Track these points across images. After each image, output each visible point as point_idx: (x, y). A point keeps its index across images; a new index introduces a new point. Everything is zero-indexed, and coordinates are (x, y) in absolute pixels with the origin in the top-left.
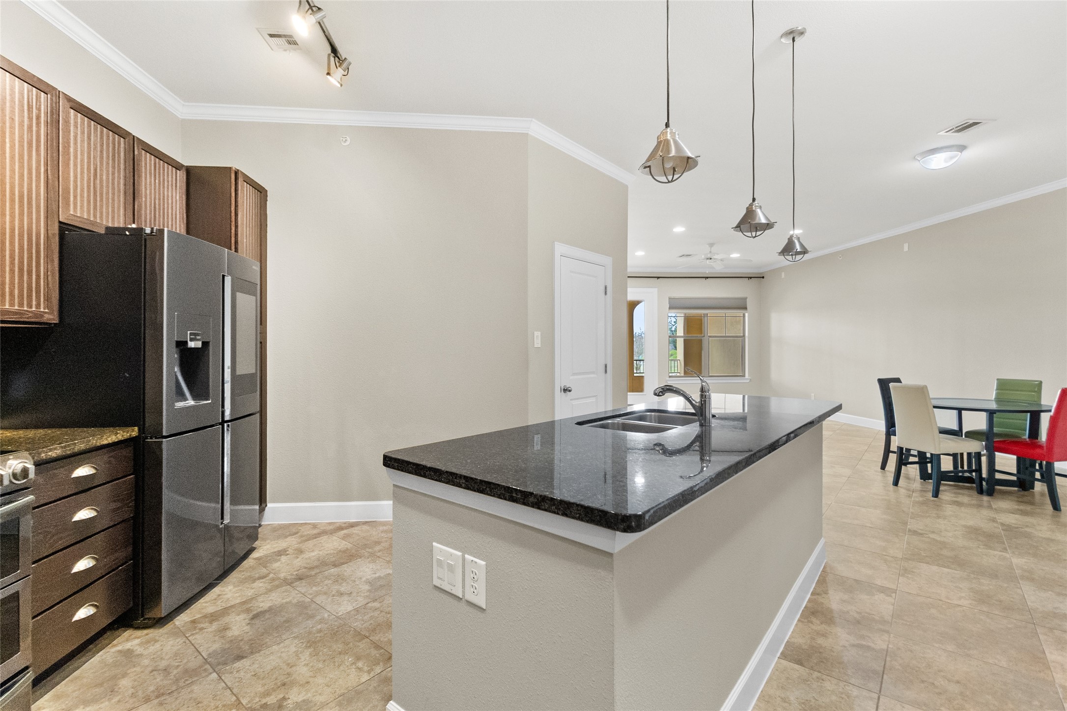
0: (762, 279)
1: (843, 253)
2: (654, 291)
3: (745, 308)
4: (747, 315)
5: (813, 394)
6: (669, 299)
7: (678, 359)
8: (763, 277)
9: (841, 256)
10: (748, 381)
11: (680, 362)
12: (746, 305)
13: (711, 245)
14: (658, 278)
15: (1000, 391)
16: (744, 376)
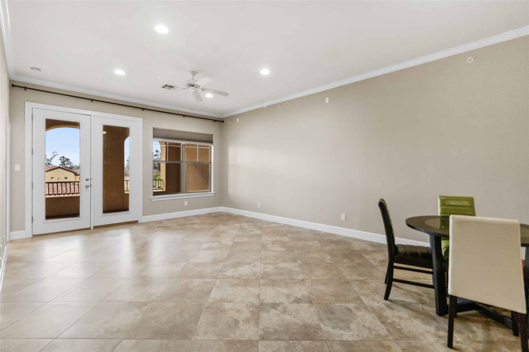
0: (222, 122)
1: (281, 104)
2: (140, 120)
3: (211, 142)
4: (212, 147)
5: (259, 204)
6: (153, 129)
7: (161, 179)
8: (223, 122)
9: (280, 106)
10: (213, 195)
11: (163, 181)
12: (212, 140)
13: (194, 73)
14: (143, 109)
15: (444, 207)
16: (210, 191)
